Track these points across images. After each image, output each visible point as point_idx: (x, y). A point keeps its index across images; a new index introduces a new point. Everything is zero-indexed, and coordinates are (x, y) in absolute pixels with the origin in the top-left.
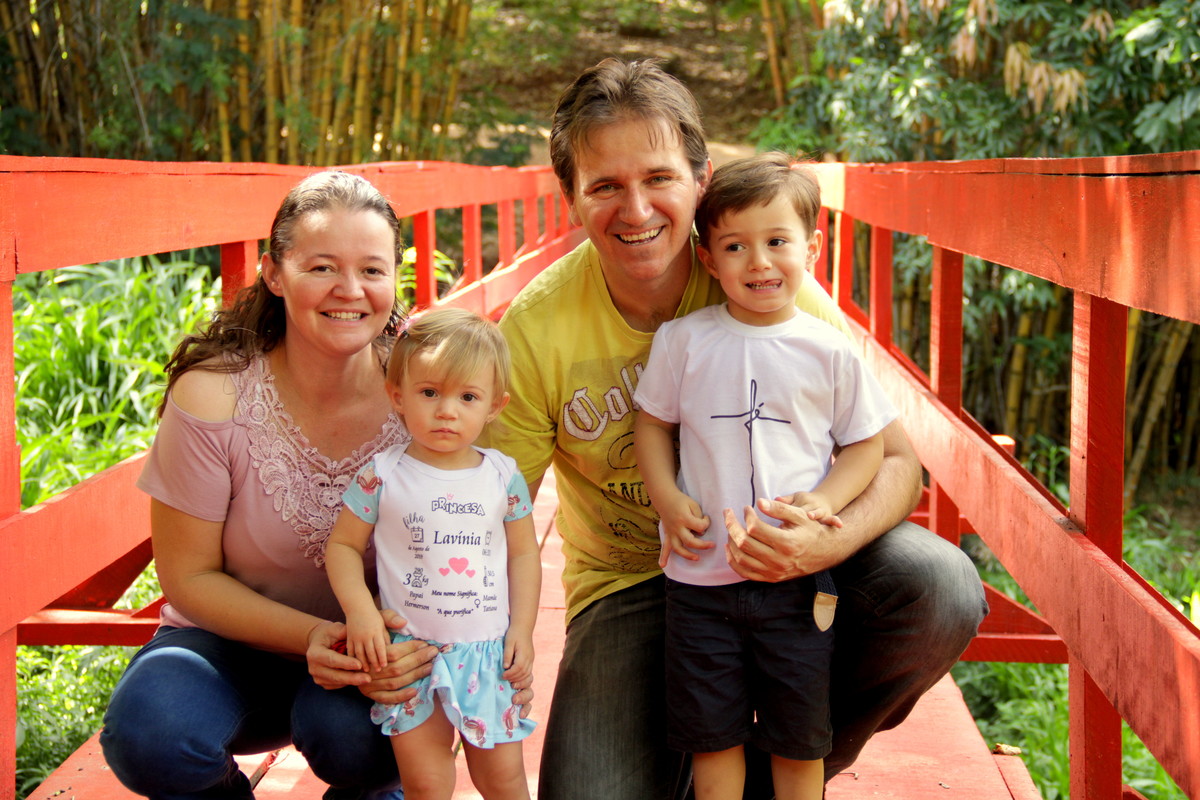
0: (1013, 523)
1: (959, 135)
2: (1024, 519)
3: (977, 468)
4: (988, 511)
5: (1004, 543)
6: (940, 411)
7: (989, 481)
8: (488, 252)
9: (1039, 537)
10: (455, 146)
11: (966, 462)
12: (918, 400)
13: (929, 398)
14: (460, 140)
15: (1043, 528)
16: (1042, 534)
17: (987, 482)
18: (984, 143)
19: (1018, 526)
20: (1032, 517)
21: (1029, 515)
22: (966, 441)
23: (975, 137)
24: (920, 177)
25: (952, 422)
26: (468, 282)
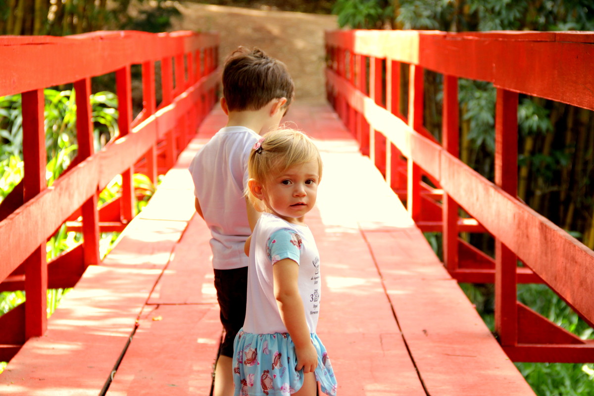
0: (564, 264)
1: (482, 8)
2: (574, 260)
3: (535, 232)
4: (544, 258)
5: (558, 278)
6: (505, 196)
7: (546, 238)
8: (137, 94)
9: (584, 270)
10: (111, 17)
11: (527, 228)
12: (487, 190)
13: (496, 189)
14: (115, 12)
15: (587, 264)
16: (587, 268)
17: (543, 240)
18: (499, 13)
19: (568, 265)
20: (580, 258)
21: (577, 258)
22: (526, 215)
23: (492, 10)
24: (487, 43)
25: (515, 203)
26: (147, 116)
